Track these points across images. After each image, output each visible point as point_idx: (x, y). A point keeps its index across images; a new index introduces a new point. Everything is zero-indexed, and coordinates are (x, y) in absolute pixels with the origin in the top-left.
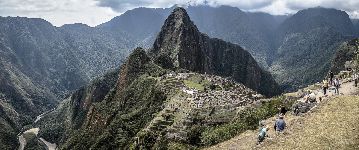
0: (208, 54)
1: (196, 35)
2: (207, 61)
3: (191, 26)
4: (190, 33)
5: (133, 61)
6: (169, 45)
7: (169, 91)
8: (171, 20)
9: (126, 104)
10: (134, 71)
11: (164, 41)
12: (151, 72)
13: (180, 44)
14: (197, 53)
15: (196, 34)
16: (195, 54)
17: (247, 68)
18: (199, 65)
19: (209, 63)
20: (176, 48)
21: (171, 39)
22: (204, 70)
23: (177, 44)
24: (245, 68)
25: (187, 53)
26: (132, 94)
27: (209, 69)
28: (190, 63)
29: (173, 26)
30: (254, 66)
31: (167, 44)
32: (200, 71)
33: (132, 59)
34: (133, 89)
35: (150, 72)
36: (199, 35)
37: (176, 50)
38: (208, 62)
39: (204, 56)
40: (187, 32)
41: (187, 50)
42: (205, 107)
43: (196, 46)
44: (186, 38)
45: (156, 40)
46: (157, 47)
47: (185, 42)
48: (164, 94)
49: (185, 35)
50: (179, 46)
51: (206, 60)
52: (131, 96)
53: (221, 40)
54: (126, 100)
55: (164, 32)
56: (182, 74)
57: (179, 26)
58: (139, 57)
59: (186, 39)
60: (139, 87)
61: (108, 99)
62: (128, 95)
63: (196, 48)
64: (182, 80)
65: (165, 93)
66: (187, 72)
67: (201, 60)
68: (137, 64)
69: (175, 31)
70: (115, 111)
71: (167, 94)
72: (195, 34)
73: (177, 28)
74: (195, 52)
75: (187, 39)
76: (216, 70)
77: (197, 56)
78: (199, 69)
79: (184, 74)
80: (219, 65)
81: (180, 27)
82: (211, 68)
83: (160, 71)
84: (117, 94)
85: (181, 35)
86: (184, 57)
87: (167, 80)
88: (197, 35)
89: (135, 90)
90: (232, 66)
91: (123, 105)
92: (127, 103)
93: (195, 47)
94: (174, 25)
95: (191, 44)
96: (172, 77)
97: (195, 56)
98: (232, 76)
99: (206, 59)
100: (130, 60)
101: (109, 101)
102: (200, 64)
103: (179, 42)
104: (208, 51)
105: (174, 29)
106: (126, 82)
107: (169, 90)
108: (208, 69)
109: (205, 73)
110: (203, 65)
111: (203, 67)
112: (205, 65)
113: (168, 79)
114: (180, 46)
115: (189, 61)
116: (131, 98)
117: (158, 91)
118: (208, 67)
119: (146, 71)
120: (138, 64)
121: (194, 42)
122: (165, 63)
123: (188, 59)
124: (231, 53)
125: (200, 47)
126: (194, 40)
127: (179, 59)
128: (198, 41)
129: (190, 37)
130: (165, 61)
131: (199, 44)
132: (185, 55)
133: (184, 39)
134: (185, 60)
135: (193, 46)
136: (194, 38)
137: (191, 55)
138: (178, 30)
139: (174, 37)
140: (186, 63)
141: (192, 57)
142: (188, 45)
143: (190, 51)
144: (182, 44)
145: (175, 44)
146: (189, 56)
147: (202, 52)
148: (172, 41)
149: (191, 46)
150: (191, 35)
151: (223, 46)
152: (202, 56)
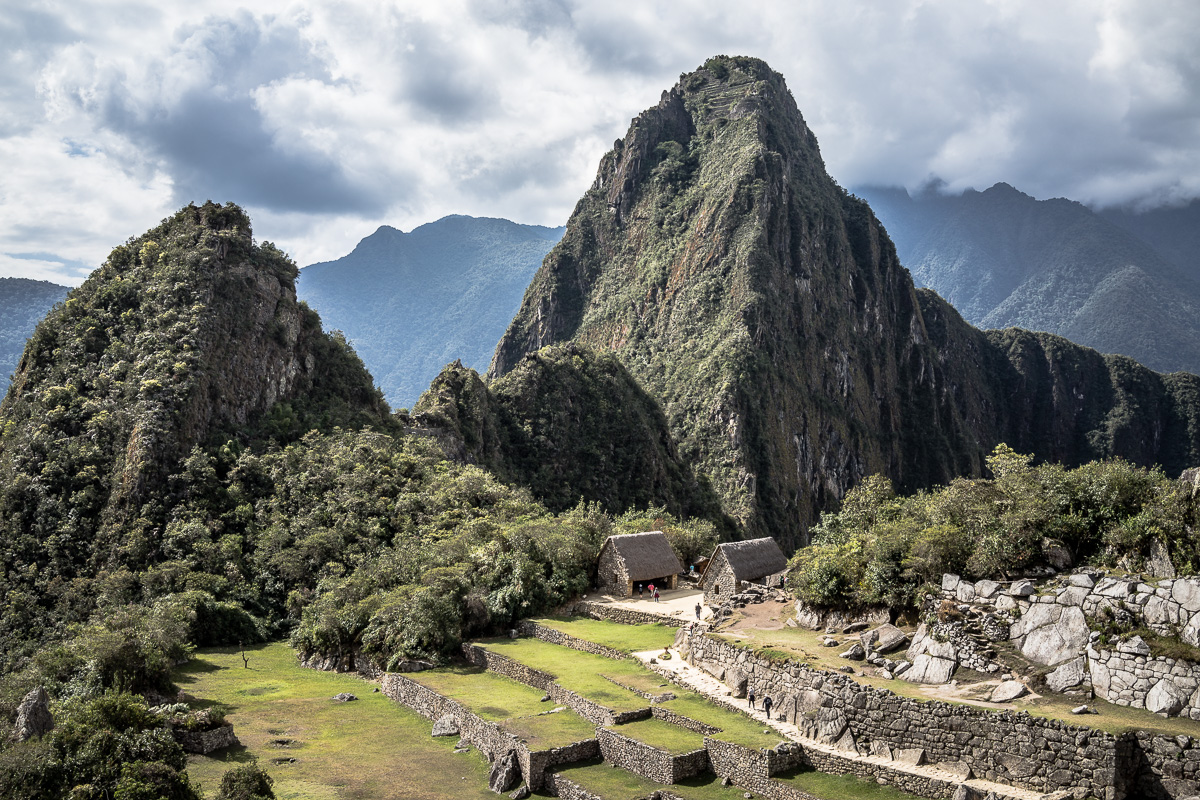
1: (883, 269)
4: (831, 241)
6: (641, 337)
8: (662, 146)
11: (591, 314)
13: (749, 317)
14: (896, 417)
16: (886, 427)
20: (720, 347)
21: (664, 282)
23: (723, 321)
25: (819, 405)
29: (679, 190)
31: (627, 331)
37: (716, 367)
41: (816, 379)
43: (890, 357)
44: (797, 270)
45: (526, 311)
47: (798, 309)
49: (794, 247)
50: (741, 332)
55: (590, 242)
57: (732, 178)
59: (804, 285)
63: (891, 376)
69: (703, 214)
72: (875, 256)
73: (716, 192)
74: (884, 408)
75: (816, 287)
77: (896, 444)
81: (749, 179)
85: (759, 241)
93: (876, 369)
94: (689, 169)
95: (842, 332)
97: (885, 442)
103: (741, 293)
105: (694, 208)
114: (752, 330)
115: (832, 486)
121: (871, 325)
122: (597, 461)
123: (827, 468)
124: (1146, 443)
125: (919, 369)
126: (872, 309)
127: (747, 446)
128: (906, 318)
129: (837, 278)
130: (601, 446)
131: (915, 345)
132: (804, 416)
133: (788, 287)
134: (804, 469)
135: (865, 355)
136: (869, 292)
137: (853, 428)
138: (727, 204)
139: (693, 266)
140: (813, 497)
141: (861, 444)
142: (819, 334)
143: (842, 391)
144: (767, 313)
145: (700, 319)
146: (830, 431)
147: (941, 410)
148: (669, 303)
149: (843, 350)
150: (843, 264)
151: (1078, 388)
152: (948, 443)
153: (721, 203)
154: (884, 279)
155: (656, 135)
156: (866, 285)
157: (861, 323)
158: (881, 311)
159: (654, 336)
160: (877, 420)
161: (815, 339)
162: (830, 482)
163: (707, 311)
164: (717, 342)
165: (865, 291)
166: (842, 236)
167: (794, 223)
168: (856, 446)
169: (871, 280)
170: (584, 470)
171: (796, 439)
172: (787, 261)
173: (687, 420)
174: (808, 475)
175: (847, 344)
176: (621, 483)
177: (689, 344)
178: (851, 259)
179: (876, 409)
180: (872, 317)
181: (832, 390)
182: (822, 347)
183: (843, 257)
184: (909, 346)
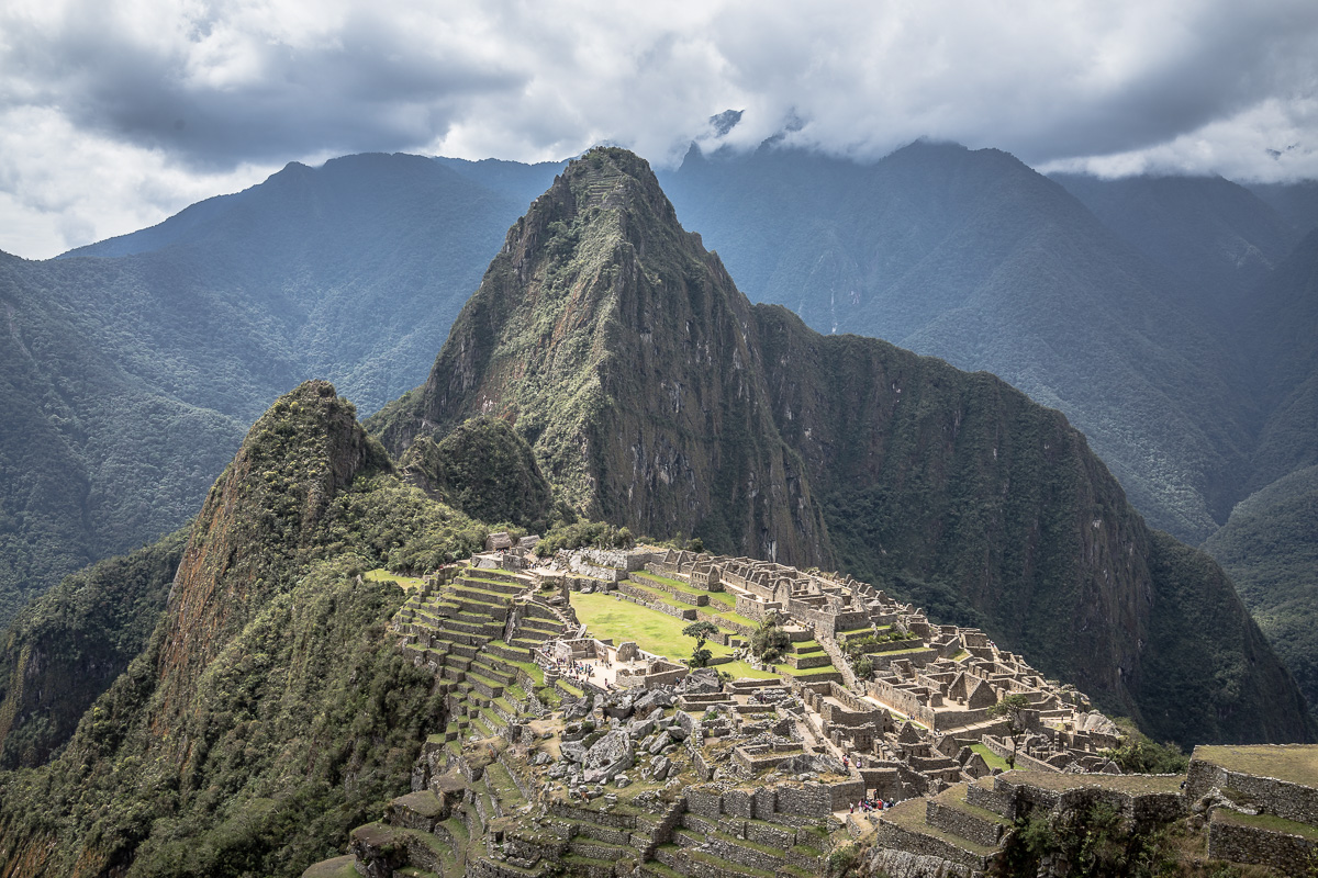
0: (798, 434)
1: (713, 314)
2: (782, 476)
3: (684, 258)
4: (672, 300)
5: (267, 474)
6: (533, 373)
7: (469, 669)
8: (552, 225)
9: (206, 767)
10: (276, 541)
11: (500, 350)
12: (389, 544)
13: (601, 369)
14: (718, 424)
15: (715, 306)
16: (710, 431)
17: (1057, 528)
18: (729, 497)
19: (797, 486)
20: (580, 393)
21: (550, 334)
22: (761, 529)
23: (587, 369)
24: (1044, 528)
25: (654, 421)
26: (252, 690)
27: (797, 523)
28: (672, 486)
29: (563, 263)
30: (1106, 517)
31: (525, 367)
32: (737, 534)
33: (265, 459)
34: (261, 657)
35: (379, 542)
36: (731, 318)
37: (577, 406)
38: (788, 479)
39: (763, 446)
40: (654, 294)
41: (653, 403)
42: (624, 793)
43: (716, 380)
44: (642, 329)
45: (453, 344)
46: (460, 384)
47: (641, 356)
48: (436, 691)
49: (640, 311)
50: (596, 381)
51: (777, 471)
52: (241, 704)
53: (884, 348)
54: (212, 740)
55: (499, 296)
56: (583, 552)
57: (598, 261)
58: (314, 443)
59: (647, 338)
60: (299, 640)
61: (99, 737)
62: (225, 702)
63: (716, 394)
64: (556, 595)
65: (443, 683)
66: (621, 543)
67: (744, 471)
68: (294, 493)
69: (576, 289)
70: (135, 818)
71: (455, 689)
72: (708, 303)
73: (587, 269)
74: (709, 419)
75: (656, 337)
76: (849, 533)
77: (716, 444)
78: (730, 525)
79: (596, 554)
80: (867, 503)
81: (608, 265)
82: (809, 523)
83: (448, 533)
84: (158, 696)
85: (613, 312)
86: (630, 445)
87: (459, 593)
88: (724, 311)
89: (268, 667)
90: (954, 511)
91: (189, 770)
92: (213, 754)
93: (704, 391)
94: (567, 250)
95: (677, 368)
96: (491, 576)
97: (708, 443)
98: (950, 572)
99: (777, 460)
100: (249, 464)
101: (102, 753)
102: (734, 495)
103: (599, 353)
104: (796, 414)
105: (573, 277)
106: (219, 614)
107: (465, 660)
108: (790, 527)
109: (773, 551)
110: (760, 497)
111: (758, 515)
112: (772, 500)
113: (468, 584)
114: (603, 379)
115: (663, 475)
116: (245, 718)
117: (399, 667)
118: (794, 514)
119: (356, 534)
120: (300, 495)
121: (702, 358)
122: (494, 483)
123: (660, 464)
124: (948, 429)
125: (737, 389)
126: (703, 346)
127: (593, 459)
128: (730, 350)
129: (675, 326)
130: (497, 475)
131: (736, 370)
132: (640, 433)
133: (635, 341)
134: (640, 467)
135: (696, 381)
136: (701, 333)
137: (681, 435)
138: (593, 282)
139: (570, 324)
140: (647, 486)
141: (687, 446)
142: (657, 371)
143: (675, 409)
144: (615, 365)
145: (572, 365)
146: (662, 439)
147: (753, 418)
148: (553, 350)
149: (676, 381)
150: (681, 315)
151: (896, 383)
152: (755, 442)
153: (590, 280)
154: (714, 322)
155: (548, 215)
156: (698, 328)
157: (694, 358)
158: (710, 347)
159: (543, 373)
160: (703, 427)
161: (653, 373)
162: (662, 473)
163: (577, 359)
164: (581, 385)
165: (698, 333)
166: (683, 295)
167: (640, 293)
168: (684, 447)
169: (702, 324)
170: (488, 489)
171: (633, 449)
172: (635, 322)
173: (557, 440)
174: (643, 471)
175: (680, 376)
176: (507, 494)
177: (564, 383)
178: (688, 309)
179: (703, 420)
180: (702, 352)
181: (666, 410)
182: (660, 381)
183: (681, 309)
184: (732, 370)
